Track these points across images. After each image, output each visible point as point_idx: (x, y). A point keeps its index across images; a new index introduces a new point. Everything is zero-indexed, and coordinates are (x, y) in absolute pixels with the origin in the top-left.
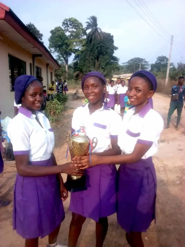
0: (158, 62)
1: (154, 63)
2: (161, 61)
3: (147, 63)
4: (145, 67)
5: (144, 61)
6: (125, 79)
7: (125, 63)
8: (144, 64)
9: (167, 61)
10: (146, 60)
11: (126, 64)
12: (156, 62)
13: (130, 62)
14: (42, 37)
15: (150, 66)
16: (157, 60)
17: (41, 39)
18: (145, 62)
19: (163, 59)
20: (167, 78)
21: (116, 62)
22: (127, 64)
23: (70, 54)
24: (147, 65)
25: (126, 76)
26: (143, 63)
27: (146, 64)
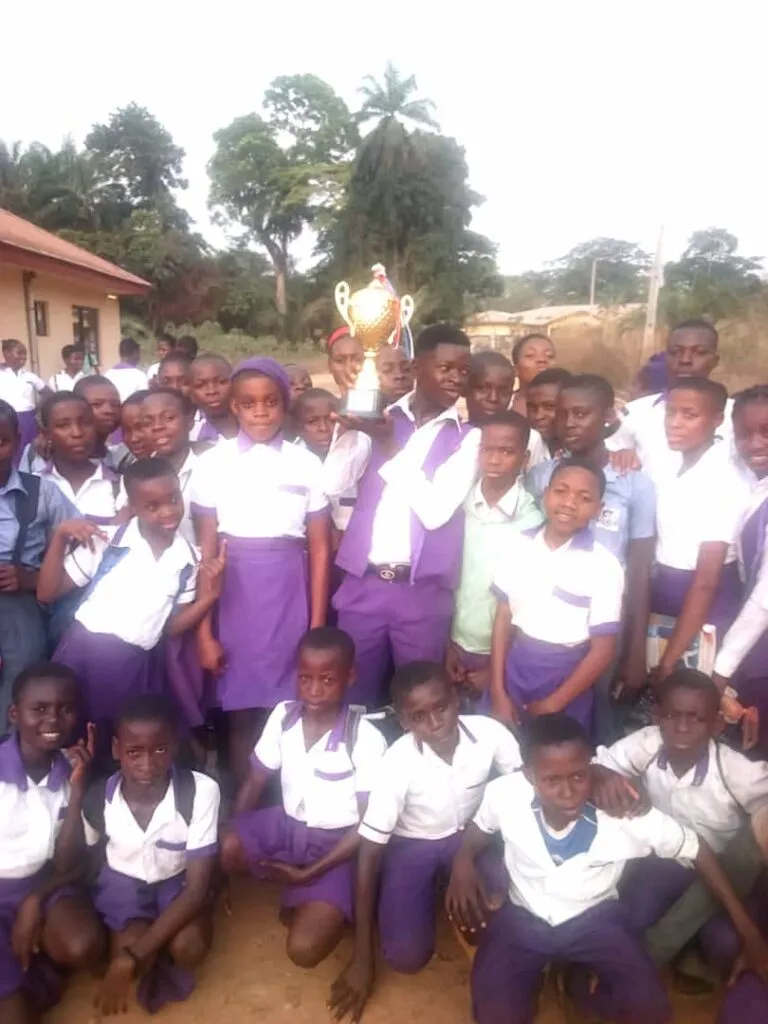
0: (691, 255)
1: (677, 259)
2: (705, 250)
3: (646, 261)
4: (639, 275)
5: (635, 250)
6: (546, 326)
7: (552, 263)
8: (634, 262)
9: (729, 251)
10: (641, 247)
11: (558, 265)
12: (685, 254)
13: (576, 256)
14: (180, 161)
15: (661, 272)
16: (689, 244)
17: (179, 171)
18: (640, 255)
19: (716, 239)
20: (650, 325)
21: (486, 259)
22: (565, 266)
23: (298, 229)
24: (646, 268)
25: (548, 318)
26: (629, 258)
27: (643, 263)
